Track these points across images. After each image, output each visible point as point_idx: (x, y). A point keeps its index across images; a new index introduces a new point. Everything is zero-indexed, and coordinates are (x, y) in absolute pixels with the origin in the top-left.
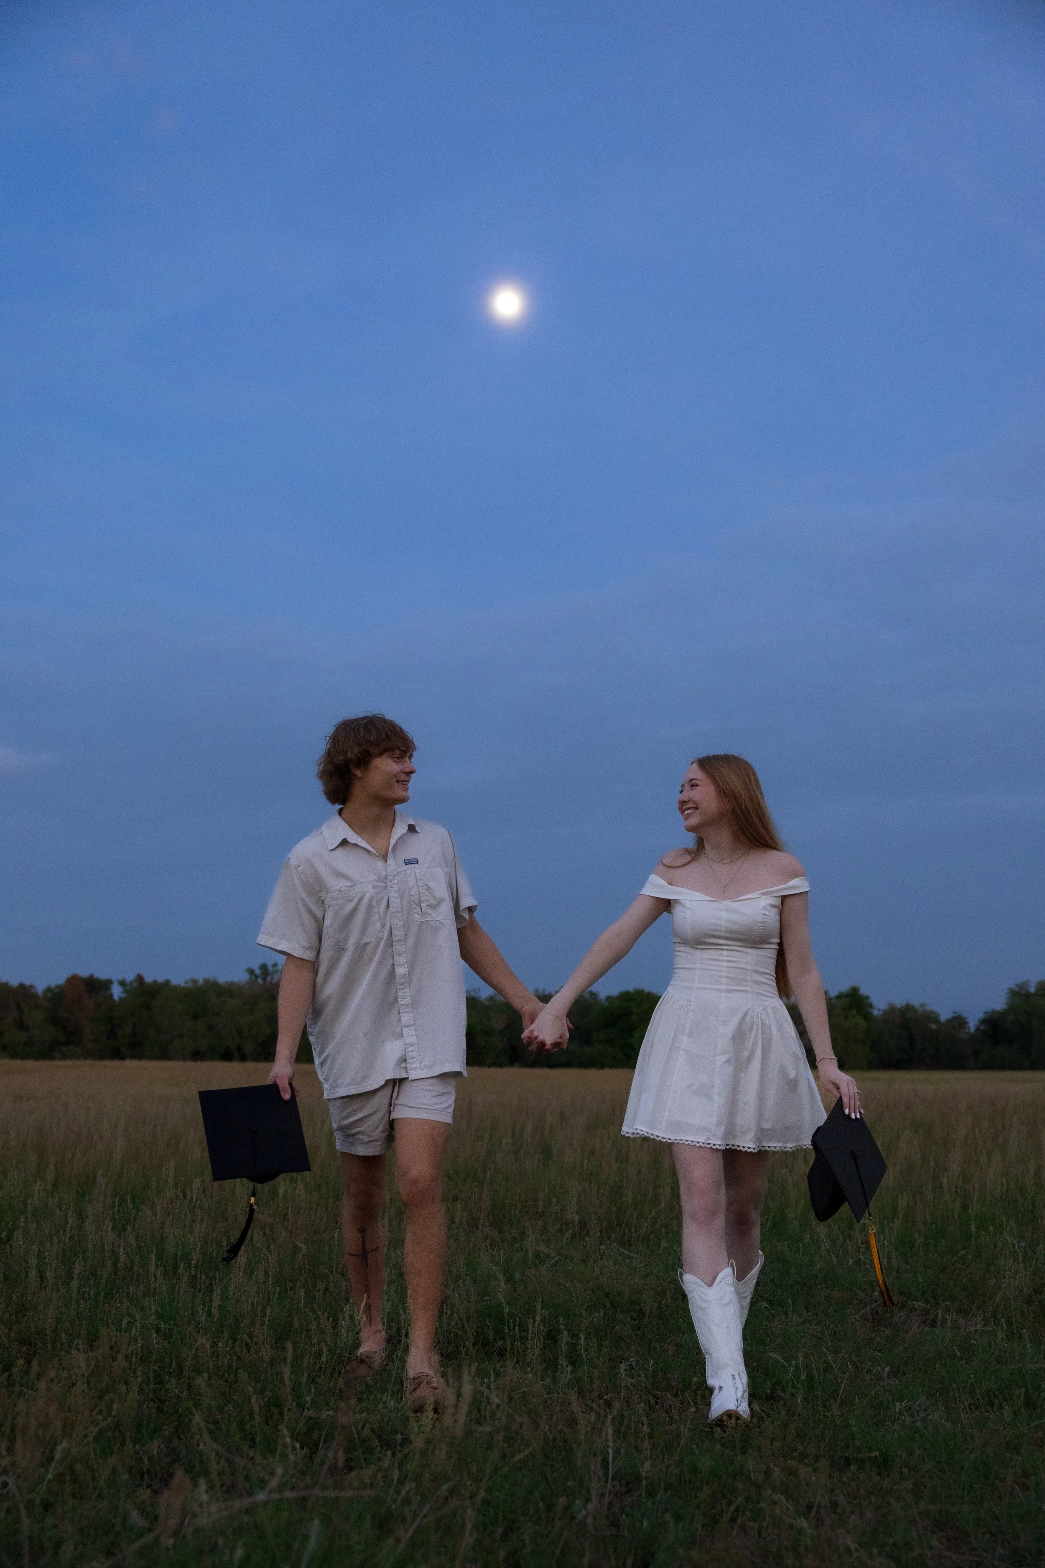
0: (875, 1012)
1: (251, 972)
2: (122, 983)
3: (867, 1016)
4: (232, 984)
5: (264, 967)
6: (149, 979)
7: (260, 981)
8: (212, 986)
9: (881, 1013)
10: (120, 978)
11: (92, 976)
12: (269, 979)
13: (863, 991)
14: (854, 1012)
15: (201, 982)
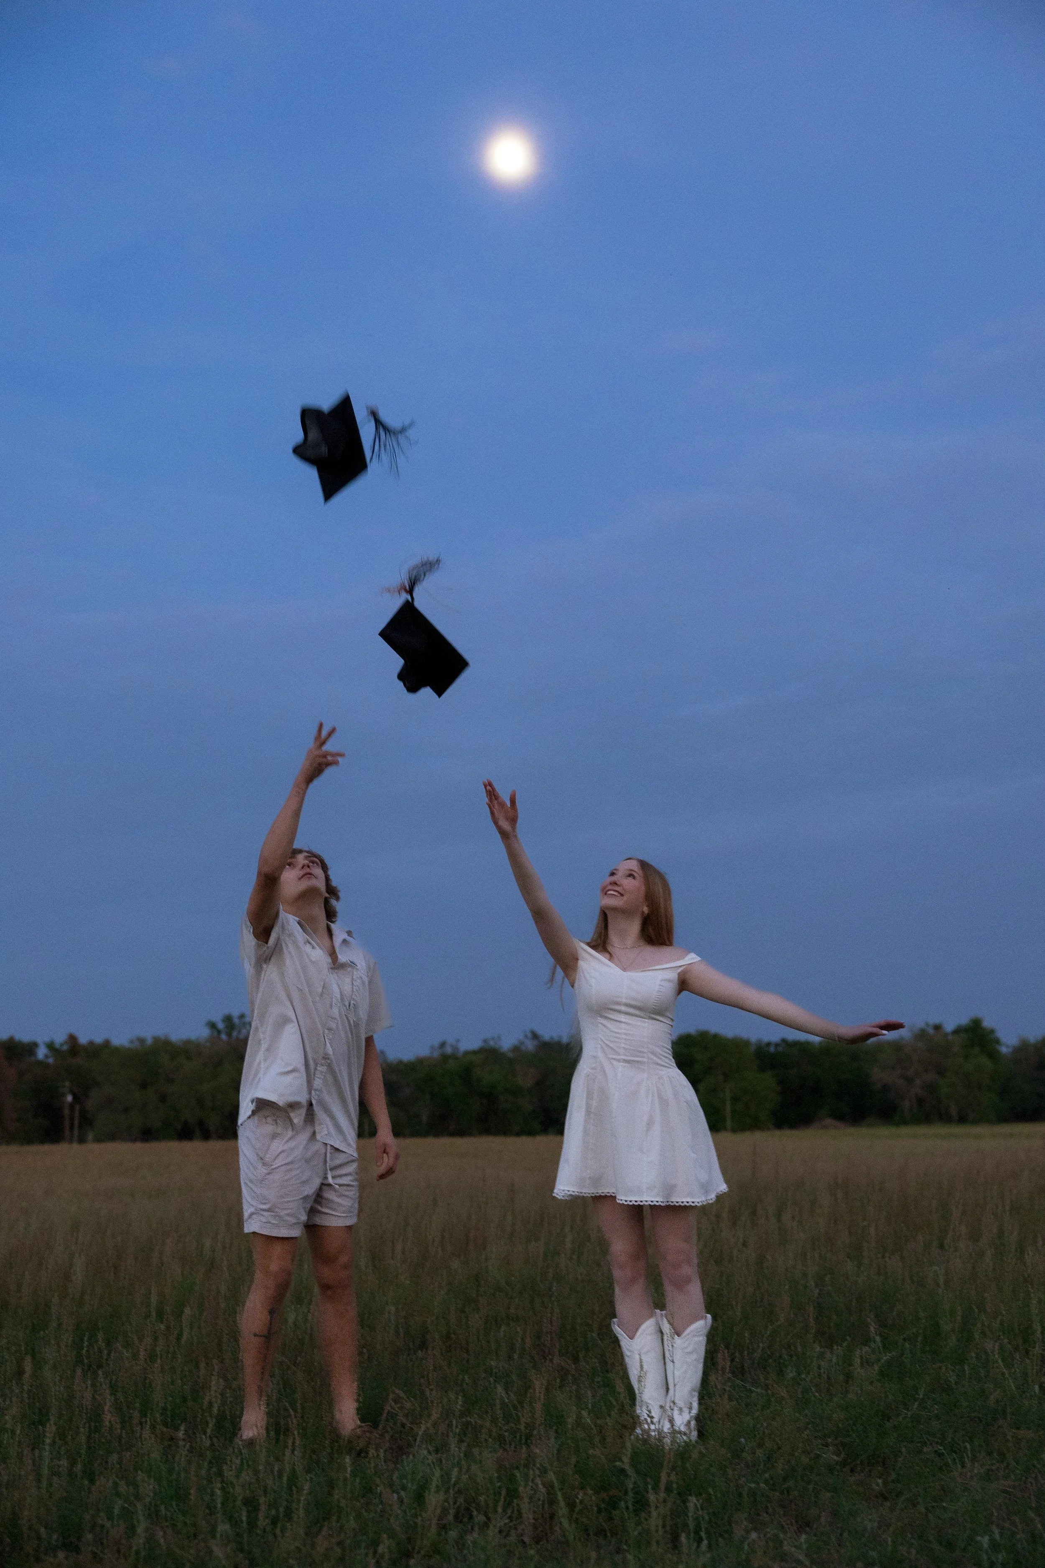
0: (1004, 1050)
1: (212, 1025)
2: (51, 1046)
3: (993, 1055)
4: (188, 1042)
5: (228, 1019)
6: (83, 1040)
7: (224, 1037)
8: (163, 1046)
9: (1010, 1050)
10: (47, 1039)
11: (11, 1039)
12: (235, 1034)
13: (987, 1024)
14: (977, 1050)
15: (149, 1041)
